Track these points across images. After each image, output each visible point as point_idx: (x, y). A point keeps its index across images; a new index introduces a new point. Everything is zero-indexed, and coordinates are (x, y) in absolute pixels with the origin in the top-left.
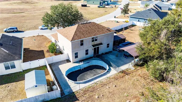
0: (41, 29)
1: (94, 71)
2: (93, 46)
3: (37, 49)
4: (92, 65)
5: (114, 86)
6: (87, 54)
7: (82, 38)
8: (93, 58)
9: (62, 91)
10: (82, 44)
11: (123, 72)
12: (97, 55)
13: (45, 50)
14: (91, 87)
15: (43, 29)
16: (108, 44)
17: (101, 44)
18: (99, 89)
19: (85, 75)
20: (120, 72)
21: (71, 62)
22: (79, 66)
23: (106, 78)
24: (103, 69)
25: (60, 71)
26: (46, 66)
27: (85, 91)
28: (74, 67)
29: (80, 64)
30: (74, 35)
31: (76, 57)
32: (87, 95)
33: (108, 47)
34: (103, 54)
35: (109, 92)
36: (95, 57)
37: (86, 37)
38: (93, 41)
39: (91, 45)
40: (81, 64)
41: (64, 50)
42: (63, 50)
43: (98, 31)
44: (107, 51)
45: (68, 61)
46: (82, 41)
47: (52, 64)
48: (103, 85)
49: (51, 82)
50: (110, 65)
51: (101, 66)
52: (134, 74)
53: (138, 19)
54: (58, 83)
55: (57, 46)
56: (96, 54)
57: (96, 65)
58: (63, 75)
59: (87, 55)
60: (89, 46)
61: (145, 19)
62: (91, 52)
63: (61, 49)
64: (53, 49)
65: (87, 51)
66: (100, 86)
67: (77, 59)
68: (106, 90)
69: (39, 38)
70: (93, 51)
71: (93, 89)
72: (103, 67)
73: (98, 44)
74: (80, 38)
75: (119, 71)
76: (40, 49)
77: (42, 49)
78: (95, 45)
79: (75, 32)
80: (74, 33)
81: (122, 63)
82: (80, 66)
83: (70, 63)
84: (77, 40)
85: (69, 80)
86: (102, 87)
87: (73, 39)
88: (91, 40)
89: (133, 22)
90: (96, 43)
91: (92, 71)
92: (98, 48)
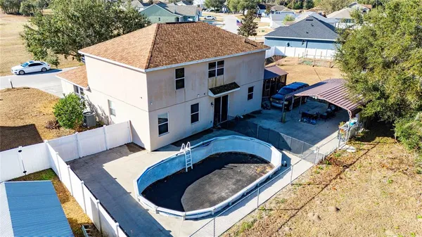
0: (19, 74)
1: (231, 172)
2: (213, 91)
3: (10, 124)
4: (217, 154)
5: (332, 209)
6: (195, 118)
7: (181, 61)
8: (216, 133)
10: (180, 84)
11: (328, 161)
12: (224, 122)
13: (41, 123)
14: (253, 223)
15: (25, 74)
16: (251, 90)
17: (234, 85)
18: (286, 228)
19: (207, 186)
20: (321, 162)
21: (144, 149)
22: (178, 157)
23: (290, 187)
24: (256, 162)
25: (113, 181)
26: (51, 171)
28: (162, 165)
29: (181, 150)
30: (151, 52)
31: (163, 129)
33: (250, 97)
34: (237, 119)
36: (219, 129)
37: (192, 59)
38: (211, 75)
39: (206, 89)
40: (185, 149)
41: (111, 113)
42: (108, 113)
43: (222, 44)
44: (249, 111)
45: (134, 146)
46: (180, 72)
47: (74, 162)
48: (294, 212)
49: (86, 227)
50: (281, 146)
51: (245, 155)
52: (365, 163)
53: (287, 42)
55: (84, 105)
56: (219, 121)
57: (231, 153)
58: (127, 194)
59: (196, 124)
60: (200, 92)
61: (304, 41)
62: (207, 114)
63: (100, 112)
64: (72, 112)
65: (195, 108)
66: (286, 217)
67: (166, 138)
68: (311, 227)
69: (13, 94)
70: (212, 109)
72: (253, 156)
73: (225, 86)
74: (176, 61)
75: (317, 161)
76: (20, 123)
77: (28, 122)
78: (216, 88)
79: (154, 43)
80: (149, 47)
81: (308, 136)
82: (182, 159)
83: (142, 152)
84: (165, 67)
85: (160, 209)
86: (293, 219)
87: (151, 63)
88: (207, 70)
89: (276, 49)
90: (221, 80)
91: (224, 171)
92: (225, 98)
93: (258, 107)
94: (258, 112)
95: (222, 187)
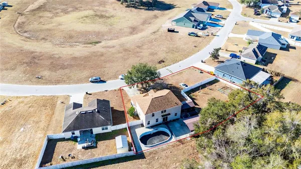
0: (121, 79)
2: (162, 116)
5: (170, 152)
6: (157, 121)
7: (154, 112)
8: (162, 125)
9: (136, 151)
10: (153, 116)
11: (180, 141)
12: (166, 122)
13: (126, 111)
15: (123, 79)
16: (176, 114)
17: (169, 114)
18: (159, 153)
20: (178, 141)
22: (150, 132)
26: (126, 128)
27: (151, 153)
29: (151, 130)
31: (148, 124)
32: (151, 156)
34: (170, 121)
35: (165, 156)
36: (164, 124)
37: (157, 111)
38: (162, 113)
39: (160, 116)
42: (139, 114)
44: (175, 118)
45: (142, 125)
46: (153, 114)
47: (131, 127)
48: (163, 150)
49: (130, 143)
50: (172, 134)
52: (188, 144)
54: (134, 144)
56: (164, 122)
61: (230, 76)
62: (161, 120)
65: (157, 119)
67: (149, 126)
68: (163, 154)
71: (156, 153)
73: (166, 115)
74: (152, 112)
76: (121, 110)
77: (123, 110)
79: (149, 106)
81: (183, 132)
83: (144, 127)
84: (149, 114)
85: (141, 143)
86: (162, 152)
87: (147, 113)
90: (164, 114)
91: (159, 136)
92: (167, 117)
93: (179, 117)
94: (178, 119)
95: (156, 140)
